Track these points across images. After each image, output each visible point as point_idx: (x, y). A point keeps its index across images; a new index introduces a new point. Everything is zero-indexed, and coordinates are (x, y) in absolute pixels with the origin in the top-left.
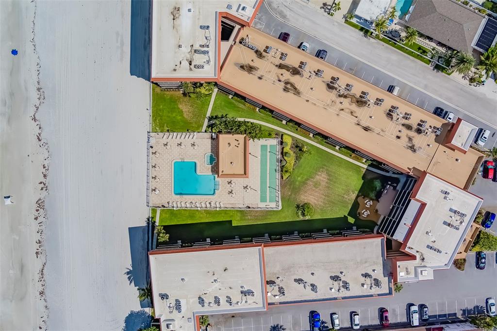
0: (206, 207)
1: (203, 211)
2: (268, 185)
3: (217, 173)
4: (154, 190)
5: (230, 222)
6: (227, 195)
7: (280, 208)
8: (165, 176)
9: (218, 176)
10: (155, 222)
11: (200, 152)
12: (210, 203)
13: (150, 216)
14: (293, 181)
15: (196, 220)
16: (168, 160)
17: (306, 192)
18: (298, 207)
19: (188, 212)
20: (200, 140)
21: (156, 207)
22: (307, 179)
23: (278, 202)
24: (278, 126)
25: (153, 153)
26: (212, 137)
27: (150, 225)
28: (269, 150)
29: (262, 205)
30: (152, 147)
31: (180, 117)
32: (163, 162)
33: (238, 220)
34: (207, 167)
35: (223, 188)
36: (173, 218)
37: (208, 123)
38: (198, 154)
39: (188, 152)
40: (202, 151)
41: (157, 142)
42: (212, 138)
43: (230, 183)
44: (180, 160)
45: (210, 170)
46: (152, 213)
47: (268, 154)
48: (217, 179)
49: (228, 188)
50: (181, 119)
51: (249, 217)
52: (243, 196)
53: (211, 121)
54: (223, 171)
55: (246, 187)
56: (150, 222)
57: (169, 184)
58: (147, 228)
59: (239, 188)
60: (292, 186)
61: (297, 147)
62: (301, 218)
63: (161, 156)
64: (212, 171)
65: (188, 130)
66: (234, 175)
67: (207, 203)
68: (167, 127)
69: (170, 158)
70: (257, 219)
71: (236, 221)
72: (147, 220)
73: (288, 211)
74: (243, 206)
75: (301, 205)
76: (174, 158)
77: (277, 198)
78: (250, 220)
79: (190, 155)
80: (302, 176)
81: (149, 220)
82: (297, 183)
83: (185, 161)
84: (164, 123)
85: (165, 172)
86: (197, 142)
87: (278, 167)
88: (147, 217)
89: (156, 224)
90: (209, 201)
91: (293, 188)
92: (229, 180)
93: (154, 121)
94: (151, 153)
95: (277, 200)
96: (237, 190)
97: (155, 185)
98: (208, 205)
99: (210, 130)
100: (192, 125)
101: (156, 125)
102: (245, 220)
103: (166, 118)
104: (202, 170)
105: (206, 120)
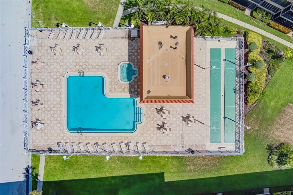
0: (121, 152)
1: (117, 158)
2: (223, 115)
3: (140, 94)
4: (35, 123)
5: (161, 175)
6: (156, 131)
7: (242, 152)
8: (52, 99)
9: (141, 100)
10: (37, 175)
11: (110, 61)
12: (127, 145)
13: (30, 166)
14: (263, 108)
15: (105, 172)
16: (58, 74)
17: (282, 125)
18: (270, 149)
19: (91, 160)
20: (110, 40)
21: (38, 151)
22: (284, 105)
23: (239, 141)
24: (238, 19)
25: (33, 62)
26: (130, 36)
27: (30, 180)
28: (223, 57)
29: (213, 147)
30: (31, 53)
31: (77, 4)
32: (49, 77)
33: (174, 172)
34: (121, 85)
35: (149, 119)
36: (66, 169)
37: (124, 13)
38: (107, 63)
39: (90, 61)
40: (113, 57)
41: (40, 45)
42: (130, 38)
43: (160, 111)
44: (77, 74)
45: (127, 90)
46: (33, 161)
47: (223, 63)
48: (139, 105)
49: (158, 120)
50: (78, 6)
51: (192, 168)
52: (181, 132)
53: (129, 10)
54: (149, 92)
55: (186, 119)
56: (30, 176)
57: (59, 112)
58: (25, 184)
59: (175, 119)
60: (261, 116)
61: (269, 51)
62: (276, 167)
63: (46, 67)
64: (130, 91)
65: (90, 25)
66: (169, 97)
67: (123, 145)
68: (57, 20)
69: (61, 70)
70: (204, 170)
71: (170, 173)
72: (25, 171)
73: (254, 156)
74: (182, 149)
75: (274, 146)
76: (68, 70)
77: (237, 135)
78: (194, 171)
79: (94, 64)
80: (276, 99)
81: (27, 171)
82: (269, 111)
83: (86, 74)
84: (51, 13)
85: (52, 93)
86: (105, 43)
87: (238, 85)
88: (26, 166)
89: (39, 178)
90: (126, 142)
91: (262, 120)
92: (158, 106)
93: (36, 8)
94: (29, 63)
95: (237, 139)
96: (171, 122)
97: (37, 115)
98: (124, 149)
99: (127, 24)
100: (96, 16)
101: (38, 17)
102: (185, 171)
103: (54, 4)
104: (113, 90)
105: (121, 8)
